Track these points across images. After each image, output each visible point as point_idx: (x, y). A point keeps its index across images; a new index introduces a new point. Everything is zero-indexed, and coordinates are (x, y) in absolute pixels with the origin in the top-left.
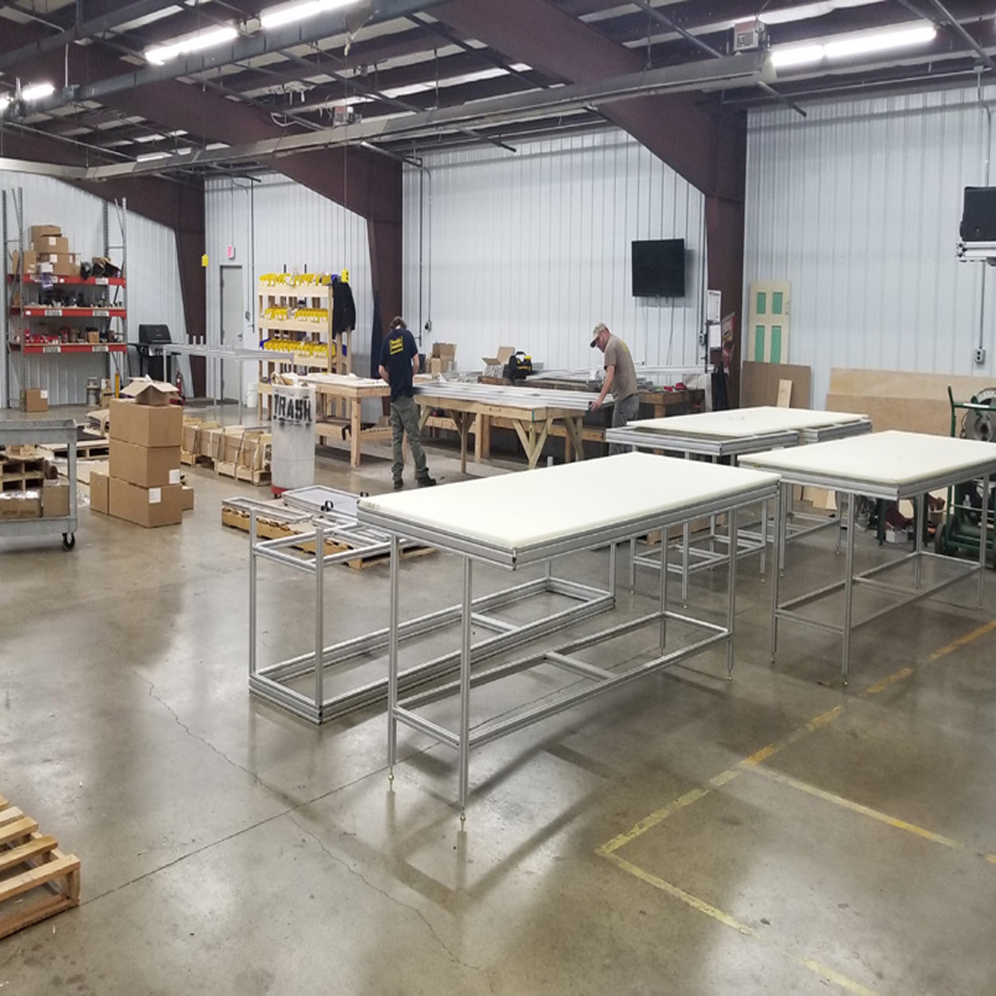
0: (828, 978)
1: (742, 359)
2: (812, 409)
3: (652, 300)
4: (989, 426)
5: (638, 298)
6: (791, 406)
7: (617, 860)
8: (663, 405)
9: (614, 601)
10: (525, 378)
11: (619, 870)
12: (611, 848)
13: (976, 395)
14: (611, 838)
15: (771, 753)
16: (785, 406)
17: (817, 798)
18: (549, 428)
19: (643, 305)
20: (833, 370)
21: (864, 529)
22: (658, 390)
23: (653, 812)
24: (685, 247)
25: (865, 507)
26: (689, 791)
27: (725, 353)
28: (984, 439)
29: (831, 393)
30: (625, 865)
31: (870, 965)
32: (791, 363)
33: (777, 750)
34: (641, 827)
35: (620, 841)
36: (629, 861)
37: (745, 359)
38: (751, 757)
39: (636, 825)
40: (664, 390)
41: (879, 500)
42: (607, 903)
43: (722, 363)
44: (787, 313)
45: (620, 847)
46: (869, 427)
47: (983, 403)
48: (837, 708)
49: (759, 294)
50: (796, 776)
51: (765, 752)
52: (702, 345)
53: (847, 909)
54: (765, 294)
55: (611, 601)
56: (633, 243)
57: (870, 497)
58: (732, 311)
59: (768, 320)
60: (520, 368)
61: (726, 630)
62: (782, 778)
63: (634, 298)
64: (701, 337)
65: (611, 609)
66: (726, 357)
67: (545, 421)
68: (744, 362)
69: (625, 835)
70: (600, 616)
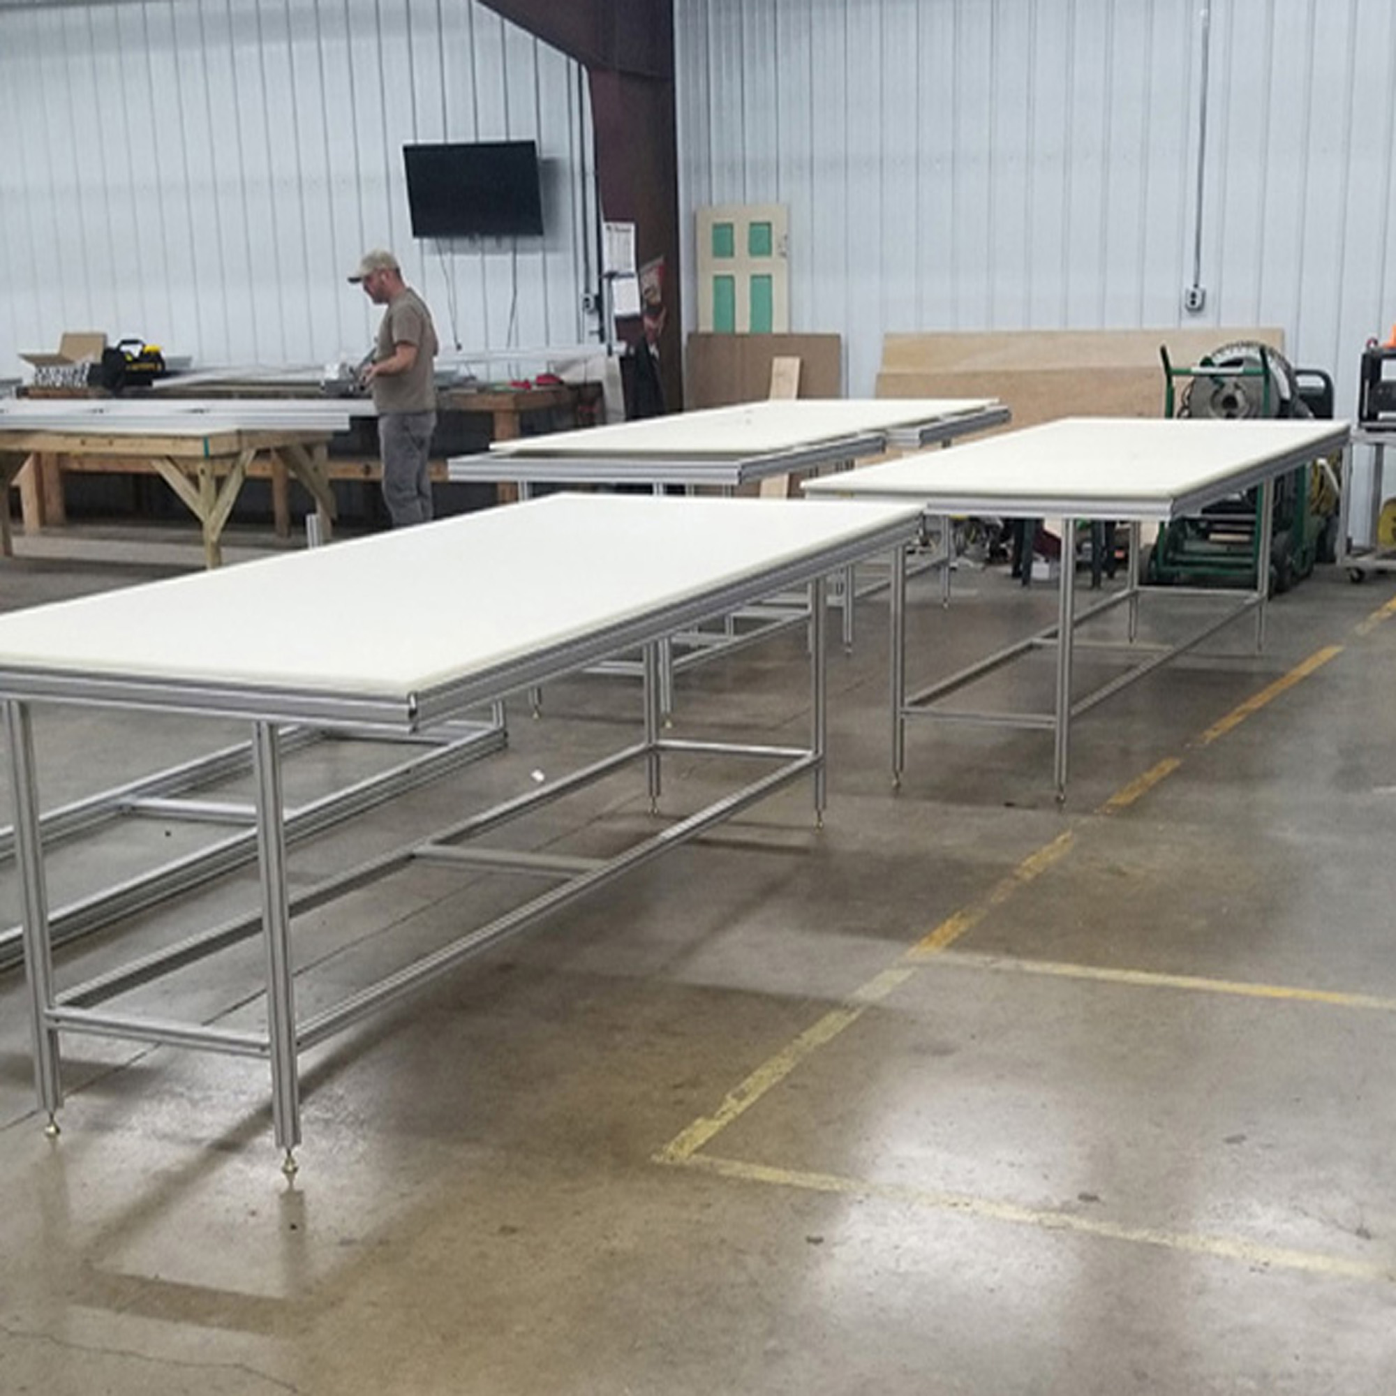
0: (1265, 1260)
1: (685, 328)
2: (847, 397)
3: (459, 243)
4: (1239, 396)
5: (426, 241)
6: (801, 395)
7: (711, 1164)
8: (514, 412)
9: (506, 735)
10: (150, 384)
11: (724, 1180)
12: (688, 1148)
13: (1209, 354)
14: (683, 1128)
15: (963, 928)
16: (788, 397)
17: (1094, 981)
18: (248, 464)
19: (440, 252)
20: (888, 336)
21: (980, 565)
22: (498, 388)
23: (757, 1067)
24: (538, 154)
25: (978, 532)
26: (818, 1018)
27: (648, 322)
28: (1230, 416)
29: (886, 370)
30: (735, 1168)
31: (1335, 1222)
32: (795, 330)
33: (974, 920)
34: (741, 1096)
35: (704, 1130)
36: (742, 1159)
37: (692, 329)
38: (925, 940)
39: (729, 1097)
40: (513, 388)
41: (1006, 521)
42: (723, 1241)
43: (644, 339)
44: (783, 255)
45: (709, 1141)
46: (1005, 416)
47: (1223, 365)
48: (1062, 838)
49: (717, 227)
50: (1034, 954)
51: (951, 927)
52: (591, 313)
53: (1245, 1143)
54: (731, 226)
55: (501, 735)
56: (407, 150)
57: (989, 518)
58: (657, 255)
59: (742, 267)
60: (135, 367)
61: (810, 753)
62: (1007, 963)
63: (417, 241)
64: (587, 300)
65: (499, 750)
66: (650, 329)
67: (235, 456)
68: (690, 336)
69: (710, 1116)
70: (478, 764)
